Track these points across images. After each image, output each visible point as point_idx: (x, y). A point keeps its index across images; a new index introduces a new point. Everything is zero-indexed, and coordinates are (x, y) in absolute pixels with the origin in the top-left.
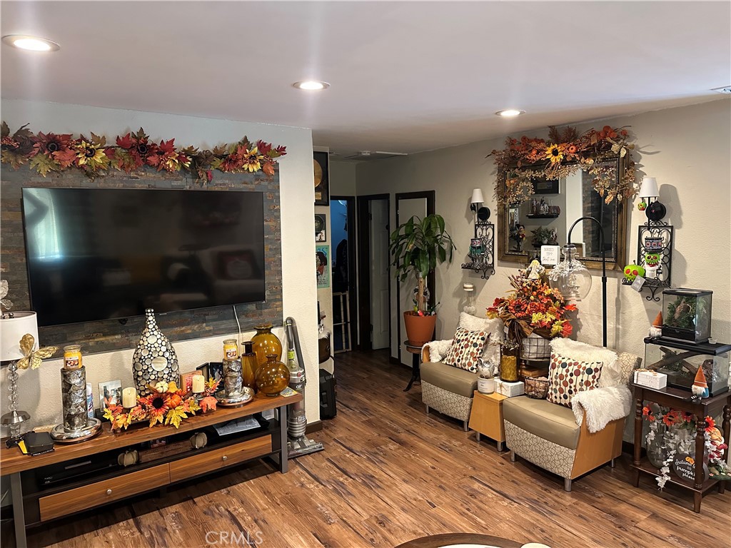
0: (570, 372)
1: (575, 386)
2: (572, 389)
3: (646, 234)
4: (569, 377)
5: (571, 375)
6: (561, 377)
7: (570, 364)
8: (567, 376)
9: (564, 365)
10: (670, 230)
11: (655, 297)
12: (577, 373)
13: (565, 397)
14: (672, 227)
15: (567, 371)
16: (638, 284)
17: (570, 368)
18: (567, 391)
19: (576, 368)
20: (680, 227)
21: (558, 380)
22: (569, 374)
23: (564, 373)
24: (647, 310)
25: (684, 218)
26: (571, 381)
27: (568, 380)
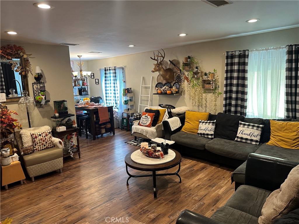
0: (44, 136)
1: (47, 140)
2: (47, 141)
3: (35, 86)
4: (44, 138)
5: (45, 137)
6: (41, 139)
7: (42, 134)
8: (43, 138)
9: (40, 135)
10: (43, 84)
11: (42, 106)
12: (47, 135)
13: (45, 146)
14: (44, 83)
15: (43, 136)
16: (43, 102)
17: (43, 135)
18: (45, 143)
19: (45, 134)
20: (46, 83)
21: (41, 141)
22: (44, 137)
23: (42, 138)
24: (39, 112)
25: (46, 80)
26: (46, 139)
27: (44, 139)
